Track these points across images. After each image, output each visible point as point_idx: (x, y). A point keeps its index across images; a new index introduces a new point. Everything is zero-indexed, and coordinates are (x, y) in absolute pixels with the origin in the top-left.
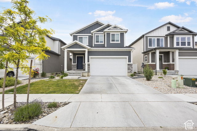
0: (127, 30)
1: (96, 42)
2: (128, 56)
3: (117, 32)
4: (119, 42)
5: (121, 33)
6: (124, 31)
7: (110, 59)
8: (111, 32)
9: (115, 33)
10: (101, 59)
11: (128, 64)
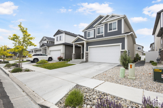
0: (124, 15)
1: (98, 34)
2: (121, 43)
3: (114, 20)
4: (117, 30)
5: (118, 20)
6: (121, 18)
7: (104, 47)
8: (108, 22)
9: (112, 22)
10: (97, 48)
11: (121, 52)
